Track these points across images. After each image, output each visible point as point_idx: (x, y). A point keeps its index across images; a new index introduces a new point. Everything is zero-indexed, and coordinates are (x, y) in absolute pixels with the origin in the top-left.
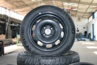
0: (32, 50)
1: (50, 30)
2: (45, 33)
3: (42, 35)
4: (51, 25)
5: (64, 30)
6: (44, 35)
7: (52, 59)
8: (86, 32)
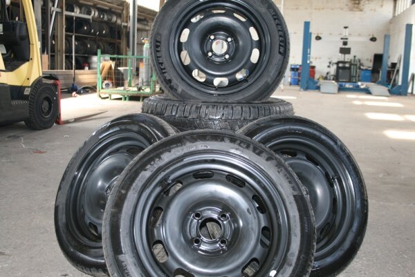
0: (180, 90)
1: (225, 44)
2: (212, 51)
3: (205, 55)
4: (229, 31)
5: (260, 45)
6: (210, 54)
7: (227, 107)
8: (378, 59)
